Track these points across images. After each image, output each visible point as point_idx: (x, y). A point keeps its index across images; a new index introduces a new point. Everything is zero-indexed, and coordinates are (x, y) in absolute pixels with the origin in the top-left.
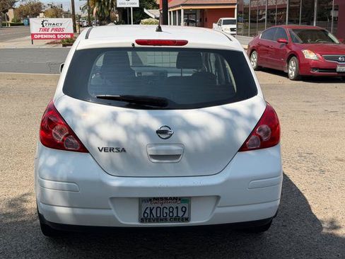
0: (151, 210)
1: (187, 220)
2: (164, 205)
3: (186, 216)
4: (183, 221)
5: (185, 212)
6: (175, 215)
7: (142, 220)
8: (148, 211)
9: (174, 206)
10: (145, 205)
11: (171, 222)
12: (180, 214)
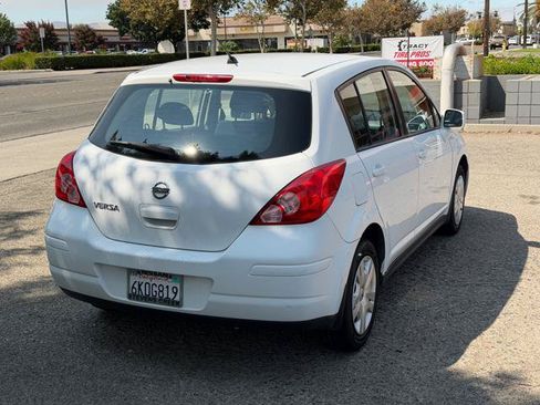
0: (140, 286)
1: (178, 304)
2: (153, 281)
3: (177, 298)
4: (173, 305)
5: (176, 294)
6: (165, 296)
7: (130, 296)
8: (136, 286)
9: (165, 283)
10: (134, 278)
11: (160, 303)
12: (171, 296)
